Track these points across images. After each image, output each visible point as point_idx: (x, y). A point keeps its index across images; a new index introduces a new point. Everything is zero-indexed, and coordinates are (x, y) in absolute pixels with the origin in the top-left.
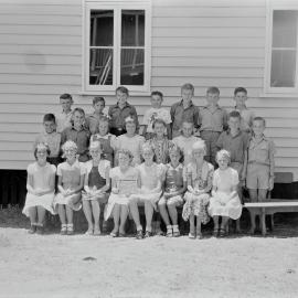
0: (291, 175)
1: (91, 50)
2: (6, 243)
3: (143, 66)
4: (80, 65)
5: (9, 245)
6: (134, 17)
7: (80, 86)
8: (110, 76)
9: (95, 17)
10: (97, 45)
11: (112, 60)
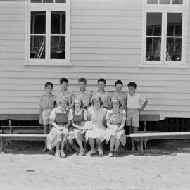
0: (158, 116)
3: (64, 47)
4: (24, 46)
6: (59, 15)
7: (24, 59)
8: (44, 53)
9: (34, 15)
10: (35, 33)
11: (45, 43)
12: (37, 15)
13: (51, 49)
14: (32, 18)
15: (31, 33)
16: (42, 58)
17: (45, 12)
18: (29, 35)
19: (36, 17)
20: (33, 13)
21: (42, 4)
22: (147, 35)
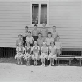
1: (32, 15)
3: (47, 19)
4: (29, 19)
6: (44, 5)
7: (29, 24)
18: (32, 14)
20: (33, 5)
21: (37, 1)
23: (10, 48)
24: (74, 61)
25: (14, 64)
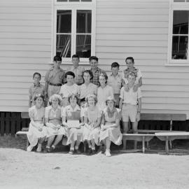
0: (185, 115)
2: (4, 159)
4: (50, 45)
5: (6, 159)
6: (85, 14)
8: (70, 52)
9: (60, 14)
10: (61, 32)
11: (70, 42)
12: (63, 14)
13: (77, 48)
14: (58, 16)
15: (57, 32)
16: (67, 57)
17: (70, 11)
18: (56, 34)
19: (62, 16)
20: (59, 12)
21: (68, 3)
22: (174, 33)
23: (5, 113)
24: (154, 143)
25: (14, 149)
